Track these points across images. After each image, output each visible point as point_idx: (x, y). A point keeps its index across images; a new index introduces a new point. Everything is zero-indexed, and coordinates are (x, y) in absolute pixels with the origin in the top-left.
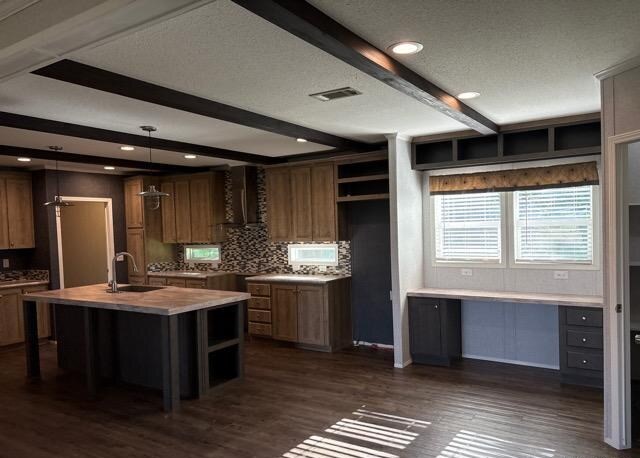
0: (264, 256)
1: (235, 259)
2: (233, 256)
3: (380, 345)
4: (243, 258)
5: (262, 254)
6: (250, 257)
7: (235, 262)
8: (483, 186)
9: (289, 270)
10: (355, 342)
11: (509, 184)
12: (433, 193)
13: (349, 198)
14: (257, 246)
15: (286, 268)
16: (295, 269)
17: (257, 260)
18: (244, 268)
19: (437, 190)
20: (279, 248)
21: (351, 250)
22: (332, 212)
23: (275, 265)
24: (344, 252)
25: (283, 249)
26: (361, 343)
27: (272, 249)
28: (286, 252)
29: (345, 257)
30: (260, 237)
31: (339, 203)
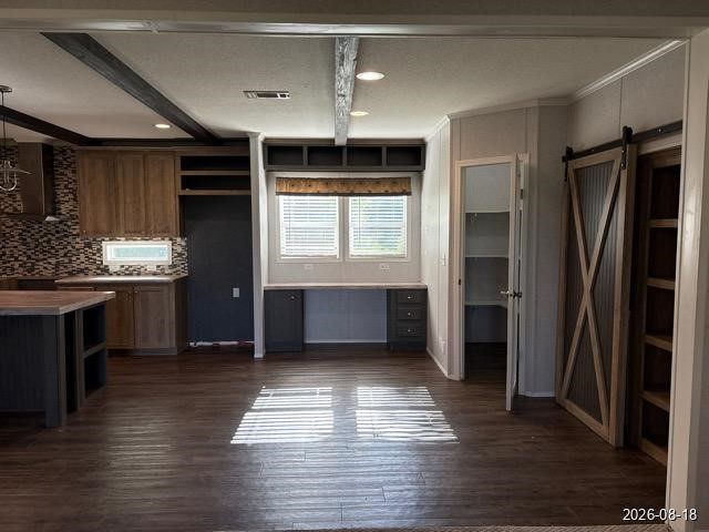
0: (65, 255)
1: (16, 259)
2: (12, 256)
3: (222, 343)
4: (29, 258)
5: (62, 252)
6: (41, 256)
7: (17, 265)
8: (326, 191)
9: (105, 271)
10: (192, 344)
11: (347, 190)
12: (279, 194)
13: (188, 192)
14: (54, 243)
15: (99, 268)
16: (112, 269)
17: (53, 261)
18: (31, 270)
19: (284, 190)
20: (89, 245)
21: (188, 247)
22: (173, 207)
23: (83, 266)
24: (179, 250)
25: (95, 247)
26: (199, 344)
27: (77, 246)
28: (100, 250)
29: (180, 255)
30: (58, 232)
31: (180, 196)
